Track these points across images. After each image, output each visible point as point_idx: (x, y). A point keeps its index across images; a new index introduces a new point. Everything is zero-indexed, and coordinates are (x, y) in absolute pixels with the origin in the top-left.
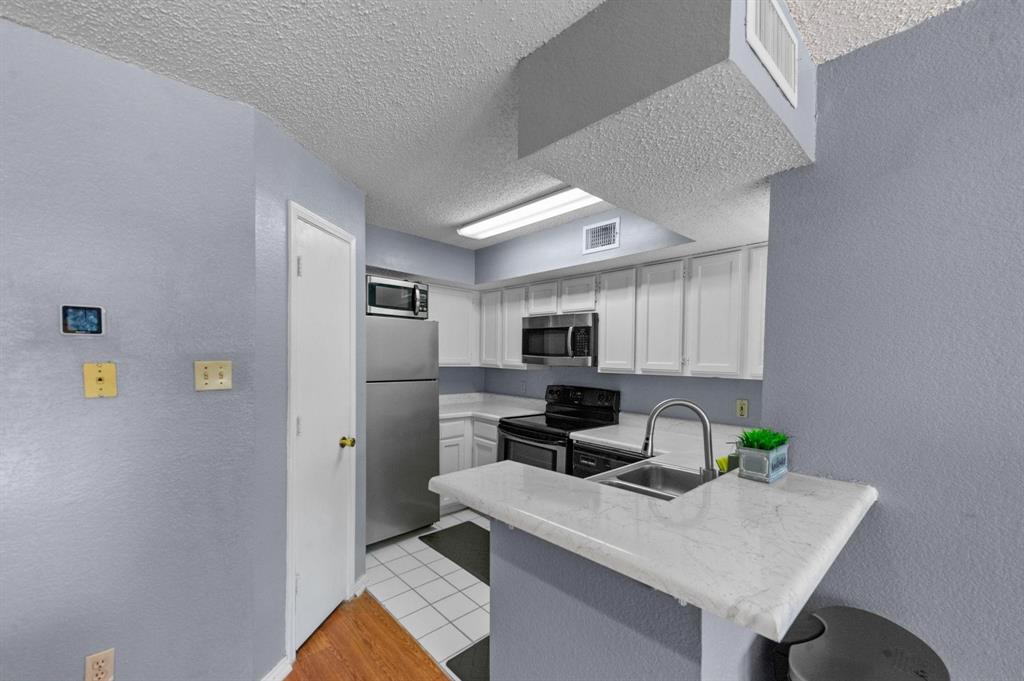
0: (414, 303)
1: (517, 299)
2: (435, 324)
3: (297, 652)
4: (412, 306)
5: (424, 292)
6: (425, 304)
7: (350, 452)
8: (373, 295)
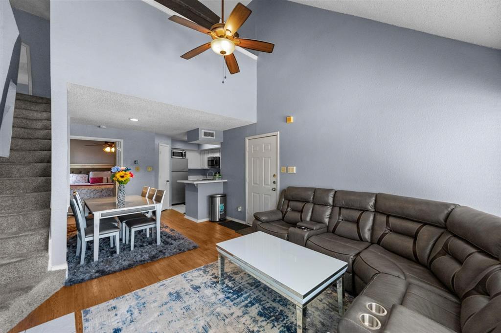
0: (182, 155)
1: (207, 153)
2: (187, 160)
3: (162, 211)
4: (182, 156)
5: (185, 153)
6: (185, 155)
7: (169, 183)
8: (173, 154)
